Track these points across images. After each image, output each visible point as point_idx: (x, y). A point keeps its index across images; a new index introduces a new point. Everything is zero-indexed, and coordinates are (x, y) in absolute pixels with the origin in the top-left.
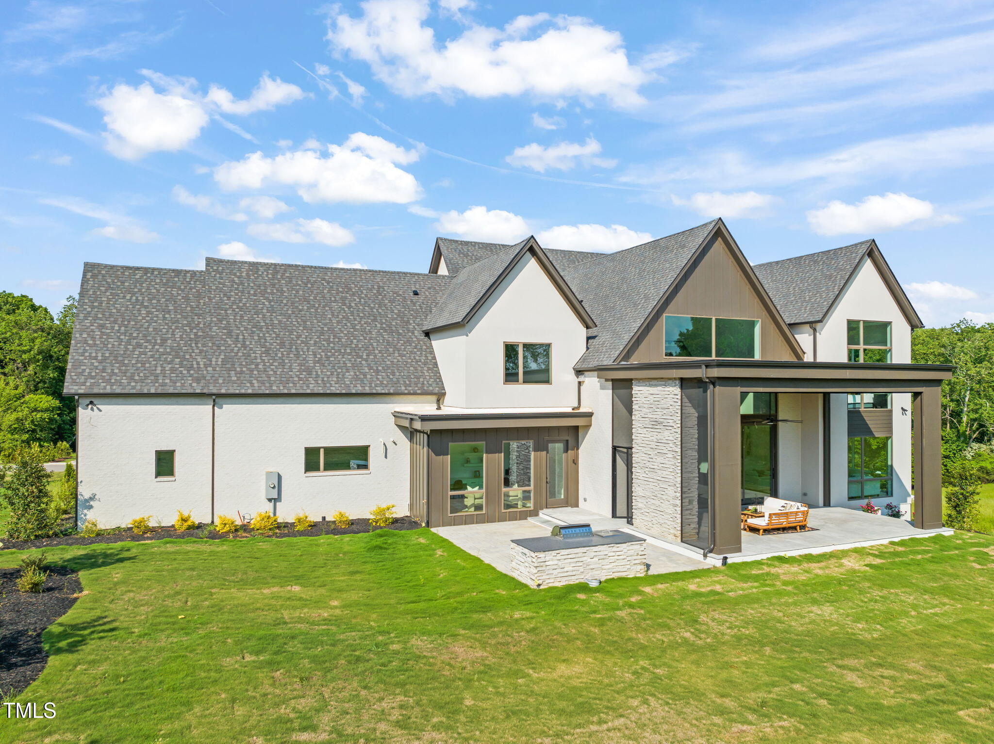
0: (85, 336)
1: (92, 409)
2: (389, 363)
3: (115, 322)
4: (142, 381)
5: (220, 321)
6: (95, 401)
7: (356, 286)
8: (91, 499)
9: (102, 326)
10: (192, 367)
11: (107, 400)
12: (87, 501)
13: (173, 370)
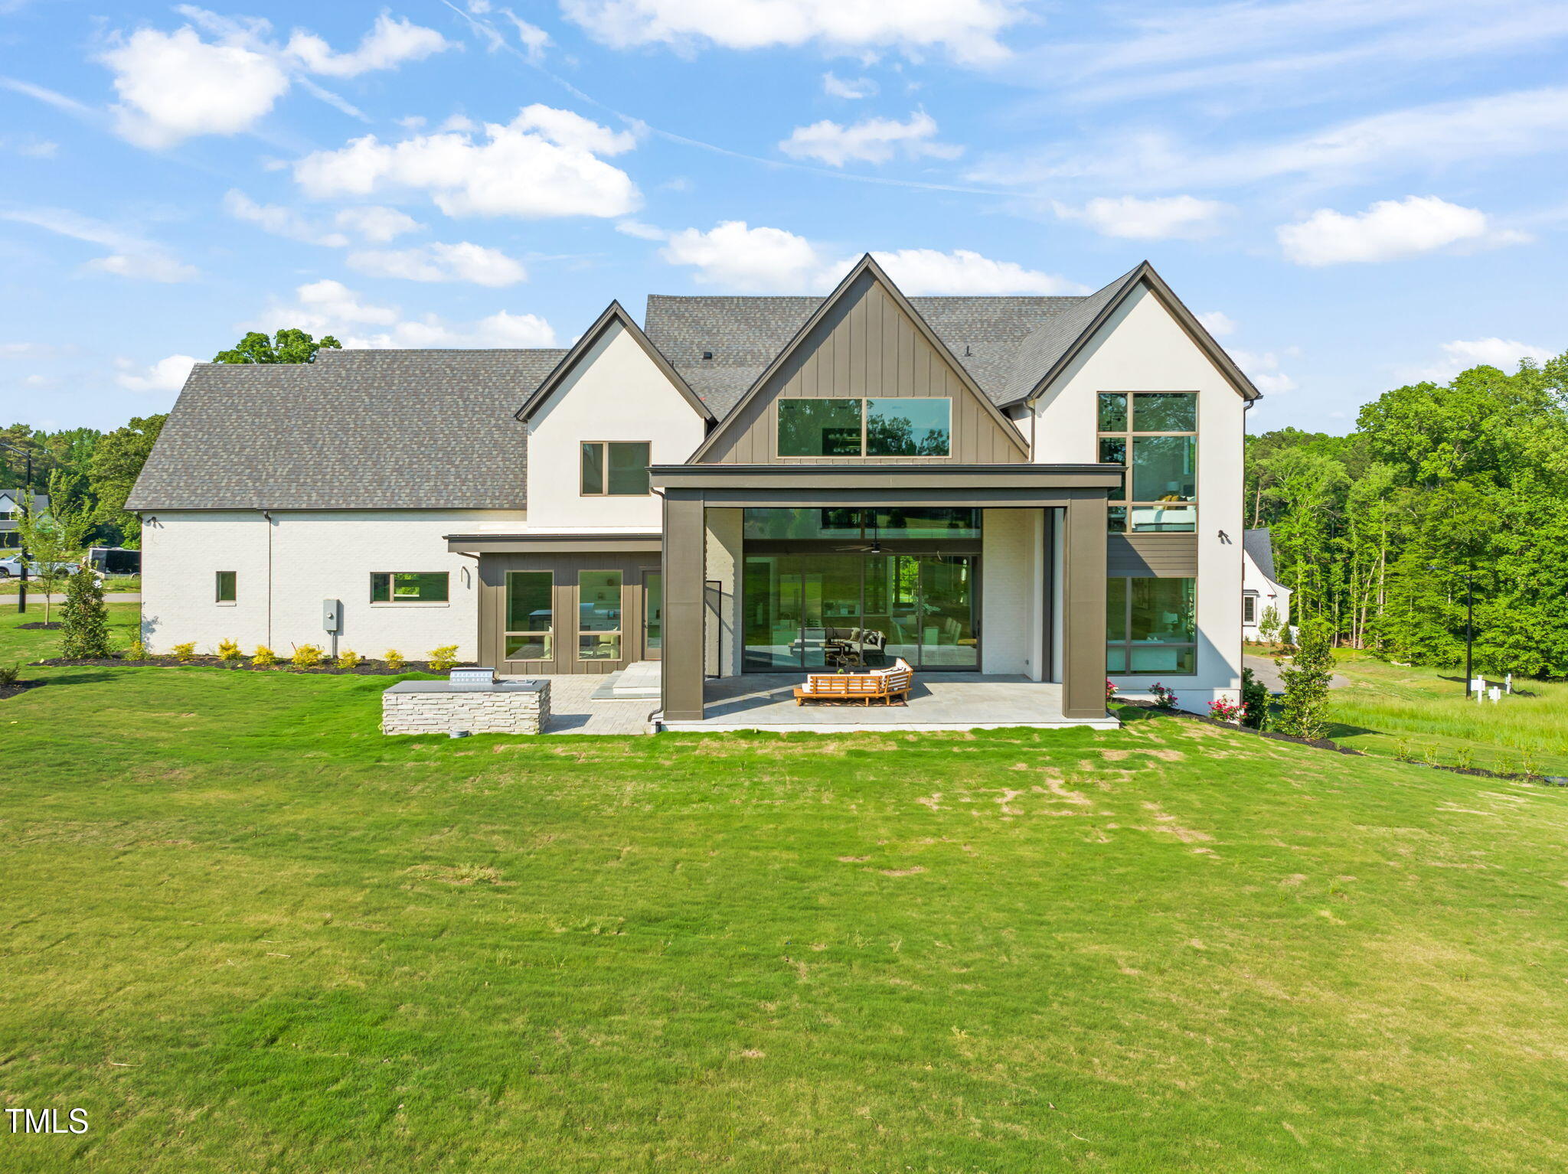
0: (166, 446)
1: (155, 526)
2: (484, 469)
3: (200, 430)
4: (202, 495)
5: (305, 424)
6: (158, 517)
7: (486, 372)
8: (154, 621)
9: (186, 435)
10: (259, 479)
11: (169, 516)
12: (149, 624)
13: (238, 483)
